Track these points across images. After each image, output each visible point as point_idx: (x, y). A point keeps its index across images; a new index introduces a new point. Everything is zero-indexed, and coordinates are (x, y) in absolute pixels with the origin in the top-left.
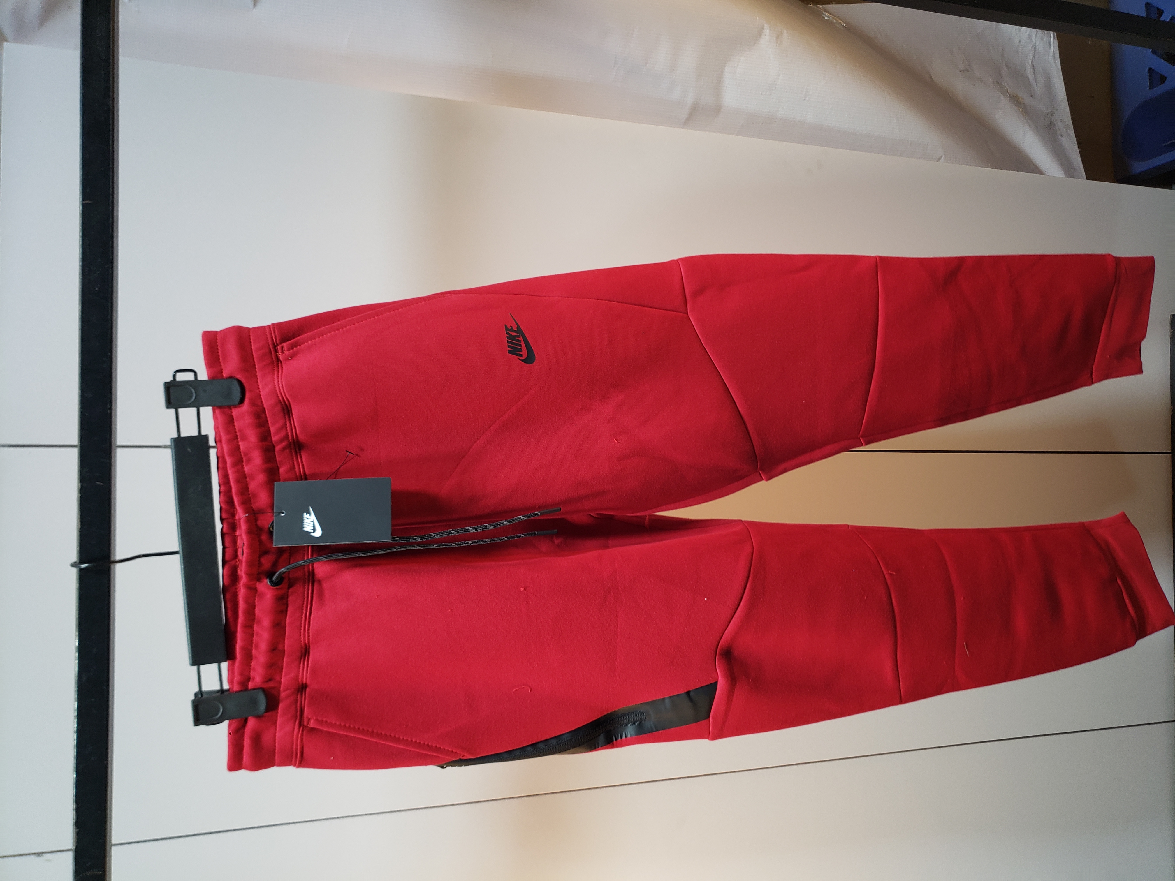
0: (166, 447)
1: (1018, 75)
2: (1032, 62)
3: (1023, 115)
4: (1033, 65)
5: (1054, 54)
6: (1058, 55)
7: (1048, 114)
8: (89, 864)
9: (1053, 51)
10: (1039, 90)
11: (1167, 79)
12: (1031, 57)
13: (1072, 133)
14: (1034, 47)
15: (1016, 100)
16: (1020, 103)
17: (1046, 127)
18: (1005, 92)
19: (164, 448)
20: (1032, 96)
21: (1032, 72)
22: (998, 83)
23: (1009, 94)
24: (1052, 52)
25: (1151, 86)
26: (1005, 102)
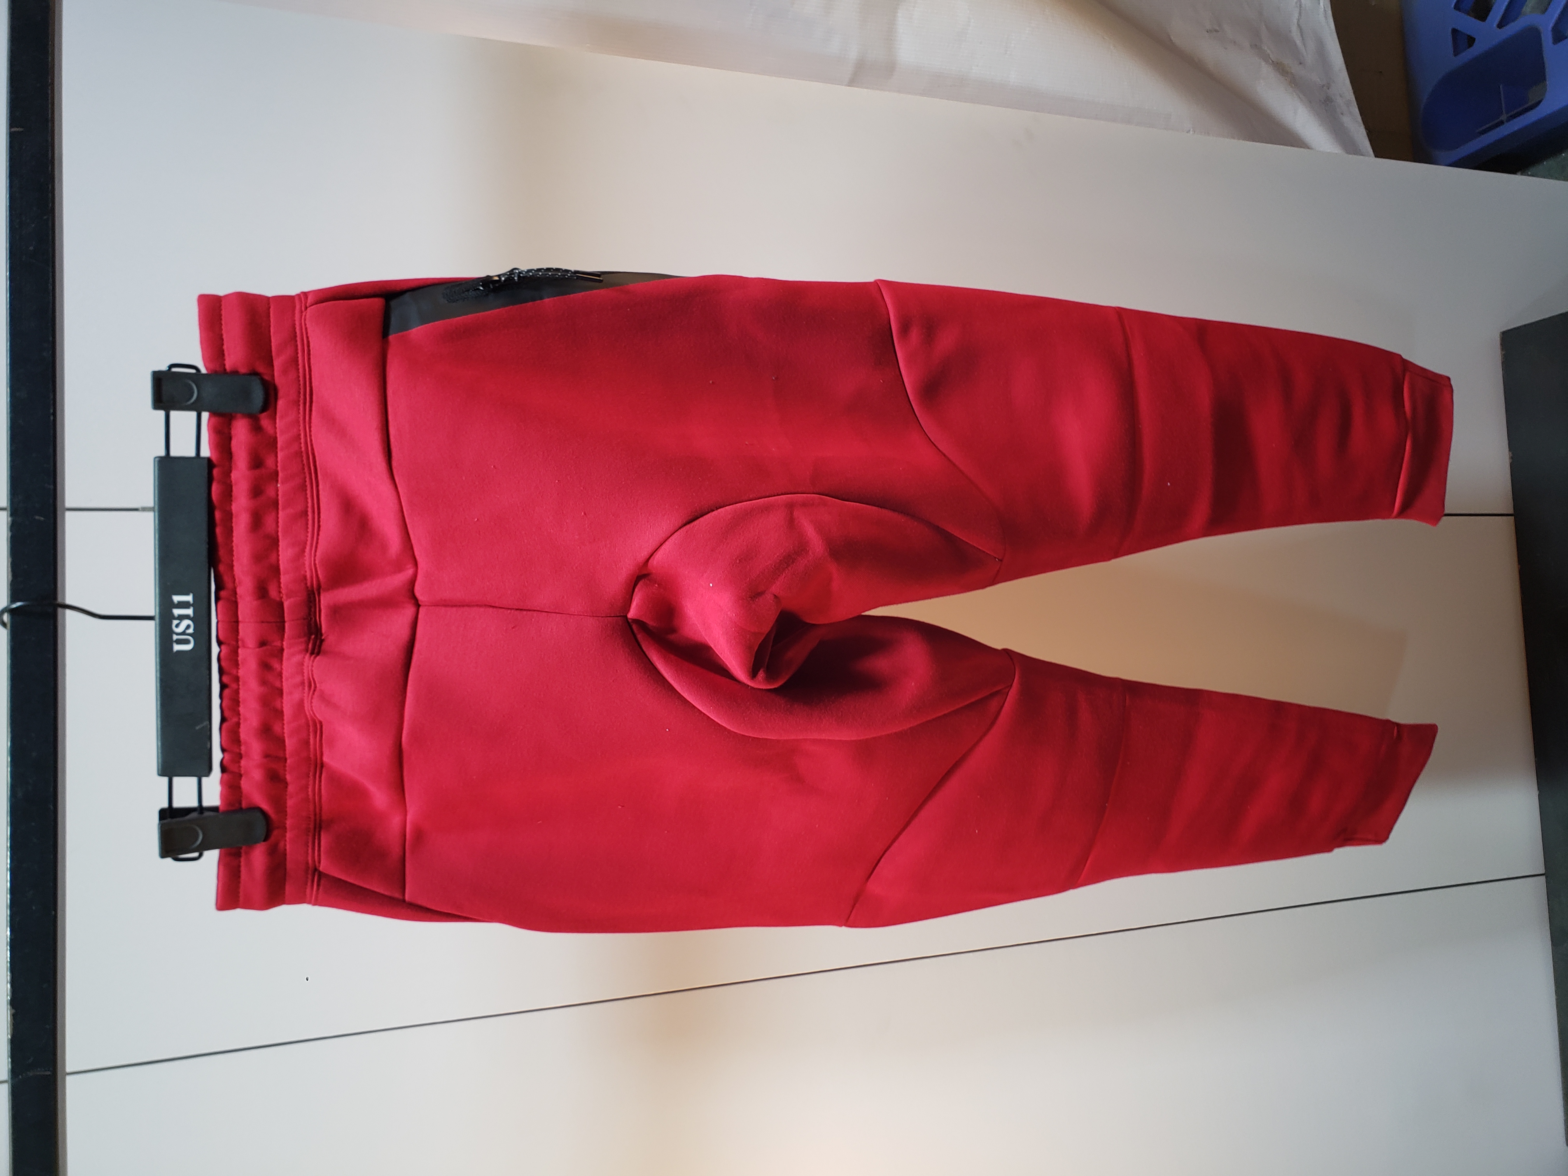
0: (144, 509)
1: (1281, 38)
2: (1298, 20)
3: (1292, 87)
4: (1299, 25)
5: (1325, 10)
6: (1330, 12)
7: (1323, 87)
8: (30, 1061)
9: (1323, 7)
10: (1309, 57)
11: (1476, 42)
12: (1296, 15)
13: (1356, 110)
14: (1298, 3)
15: (1280, 69)
16: (1287, 73)
17: (1323, 103)
18: (1266, 58)
19: (141, 511)
20: (1301, 63)
21: (1299, 34)
22: (1256, 47)
23: (1271, 60)
24: (1323, 10)
25: (1456, 53)
26: (1266, 70)
